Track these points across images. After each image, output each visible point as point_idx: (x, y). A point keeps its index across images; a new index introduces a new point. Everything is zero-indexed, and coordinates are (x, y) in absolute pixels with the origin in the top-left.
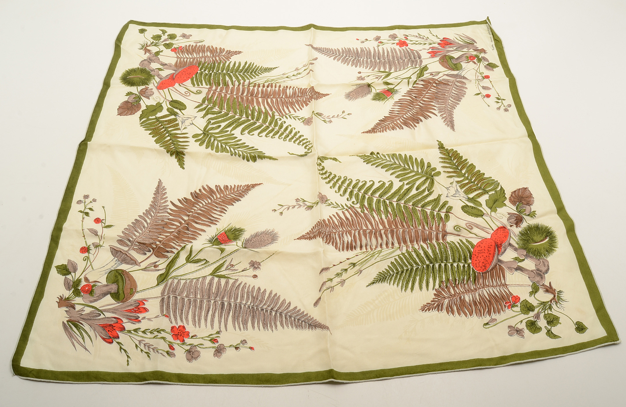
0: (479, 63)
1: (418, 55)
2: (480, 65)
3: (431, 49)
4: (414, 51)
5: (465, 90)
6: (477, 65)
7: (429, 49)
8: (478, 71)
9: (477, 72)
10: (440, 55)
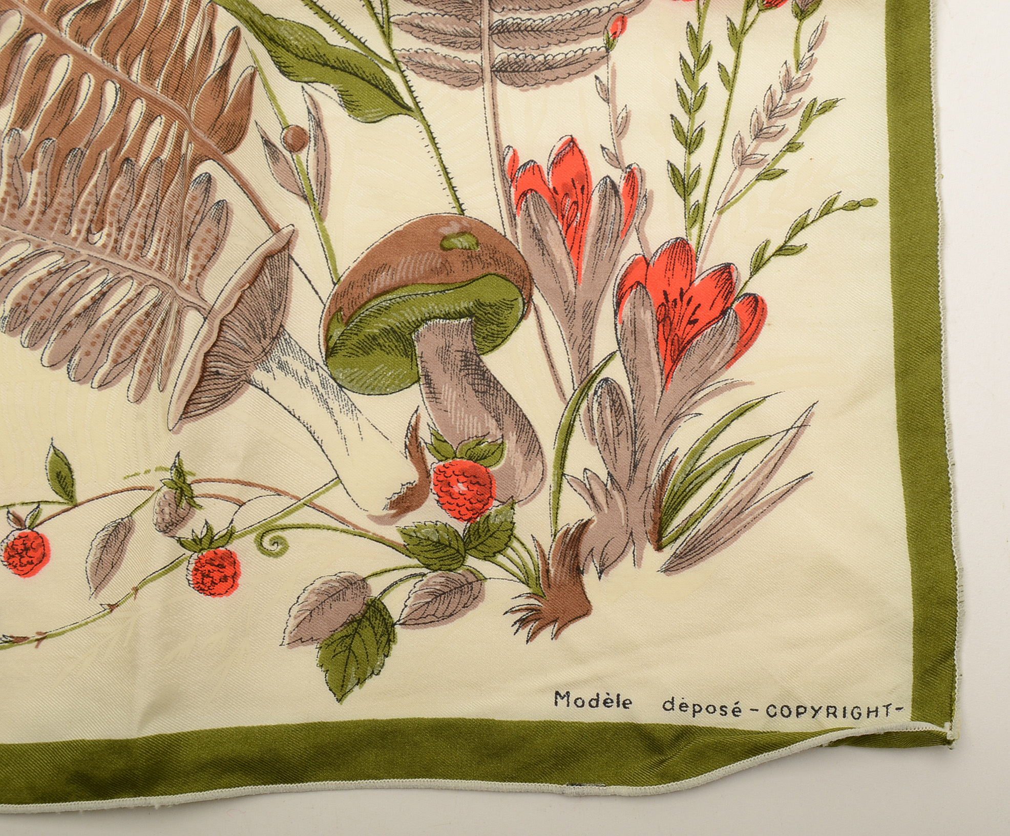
0: (399, 539)
1: (549, 66)
2: (380, 540)
3: (618, 176)
4: (599, 42)
5: (129, 381)
6: (378, 520)
7: (615, 160)
8: (306, 515)
9: (286, 502)
10: (537, 237)
